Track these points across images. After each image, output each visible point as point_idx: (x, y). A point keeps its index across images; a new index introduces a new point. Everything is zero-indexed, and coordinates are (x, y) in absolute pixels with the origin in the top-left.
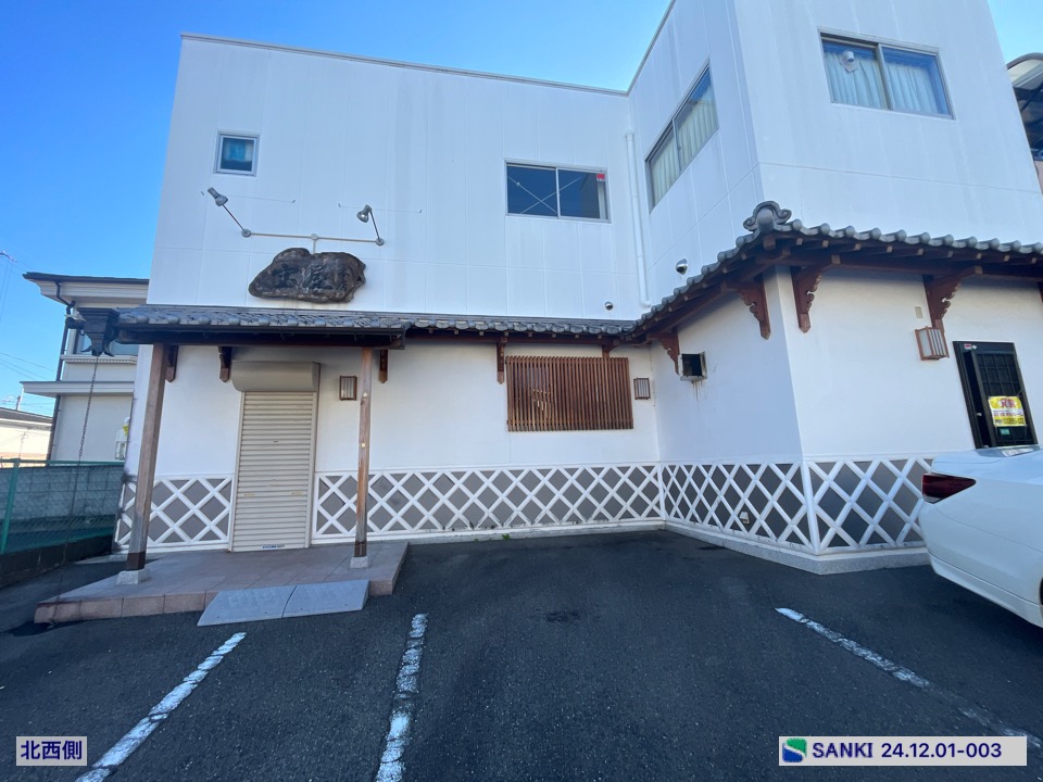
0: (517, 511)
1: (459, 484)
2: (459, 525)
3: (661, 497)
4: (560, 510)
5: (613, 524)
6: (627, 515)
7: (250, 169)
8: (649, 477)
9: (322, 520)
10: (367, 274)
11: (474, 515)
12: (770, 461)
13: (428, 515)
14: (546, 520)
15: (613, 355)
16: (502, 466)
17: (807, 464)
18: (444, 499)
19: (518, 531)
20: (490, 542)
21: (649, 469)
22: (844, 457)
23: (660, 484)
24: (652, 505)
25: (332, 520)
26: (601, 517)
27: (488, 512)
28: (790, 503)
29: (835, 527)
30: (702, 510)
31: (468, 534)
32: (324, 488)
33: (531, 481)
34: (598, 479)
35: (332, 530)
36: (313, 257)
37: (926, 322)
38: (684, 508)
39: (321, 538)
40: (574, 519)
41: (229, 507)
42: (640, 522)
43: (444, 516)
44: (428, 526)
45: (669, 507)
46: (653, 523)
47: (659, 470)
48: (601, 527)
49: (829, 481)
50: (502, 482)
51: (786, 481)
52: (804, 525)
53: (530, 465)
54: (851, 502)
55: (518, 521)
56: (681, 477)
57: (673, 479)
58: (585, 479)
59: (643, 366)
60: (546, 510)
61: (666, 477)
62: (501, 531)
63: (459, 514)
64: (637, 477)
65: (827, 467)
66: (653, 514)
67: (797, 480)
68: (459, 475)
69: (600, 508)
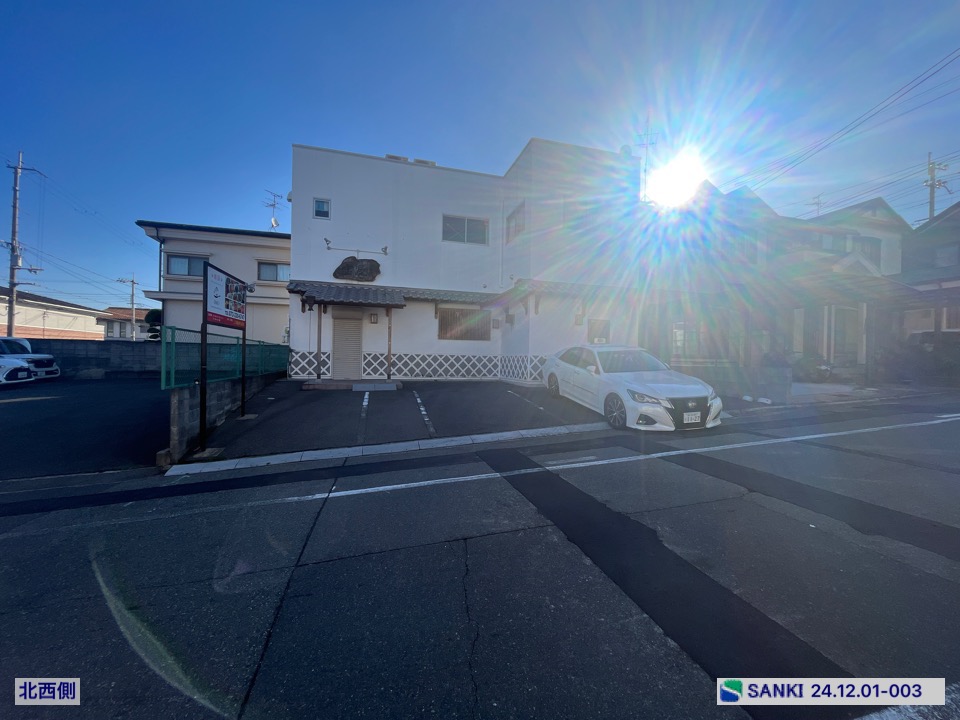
0: (441, 371)
1: (418, 359)
2: (417, 375)
3: (499, 369)
4: (458, 371)
5: (479, 378)
6: (485, 375)
7: (327, 216)
8: (495, 361)
9: (365, 370)
10: (380, 268)
11: (423, 371)
12: (524, 355)
13: (406, 371)
14: (452, 375)
15: (485, 308)
16: (434, 352)
17: (530, 355)
18: (412, 365)
19: (440, 378)
20: (429, 382)
21: (495, 357)
22: (542, 355)
23: (499, 363)
24: (495, 372)
25: (369, 370)
26: (474, 375)
27: (429, 371)
28: (526, 368)
30: (509, 372)
31: (420, 378)
32: (365, 358)
33: (446, 359)
34: (474, 360)
35: (369, 374)
36: (358, 261)
37: (580, 313)
38: (505, 372)
39: (364, 376)
40: (463, 375)
41: (330, 363)
42: (490, 378)
43: (412, 371)
44: (406, 375)
45: (501, 372)
46: (494, 378)
47: (499, 358)
48: (473, 379)
49: (536, 361)
50: (435, 359)
51: (526, 361)
53: (447, 353)
55: (441, 375)
56: (505, 360)
57: (503, 361)
58: (469, 360)
59: (497, 314)
60: (452, 371)
61: (501, 361)
62: (433, 378)
64: (490, 360)
65: (536, 357)
66: (495, 375)
68: (418, 356)
69: (474, 371)
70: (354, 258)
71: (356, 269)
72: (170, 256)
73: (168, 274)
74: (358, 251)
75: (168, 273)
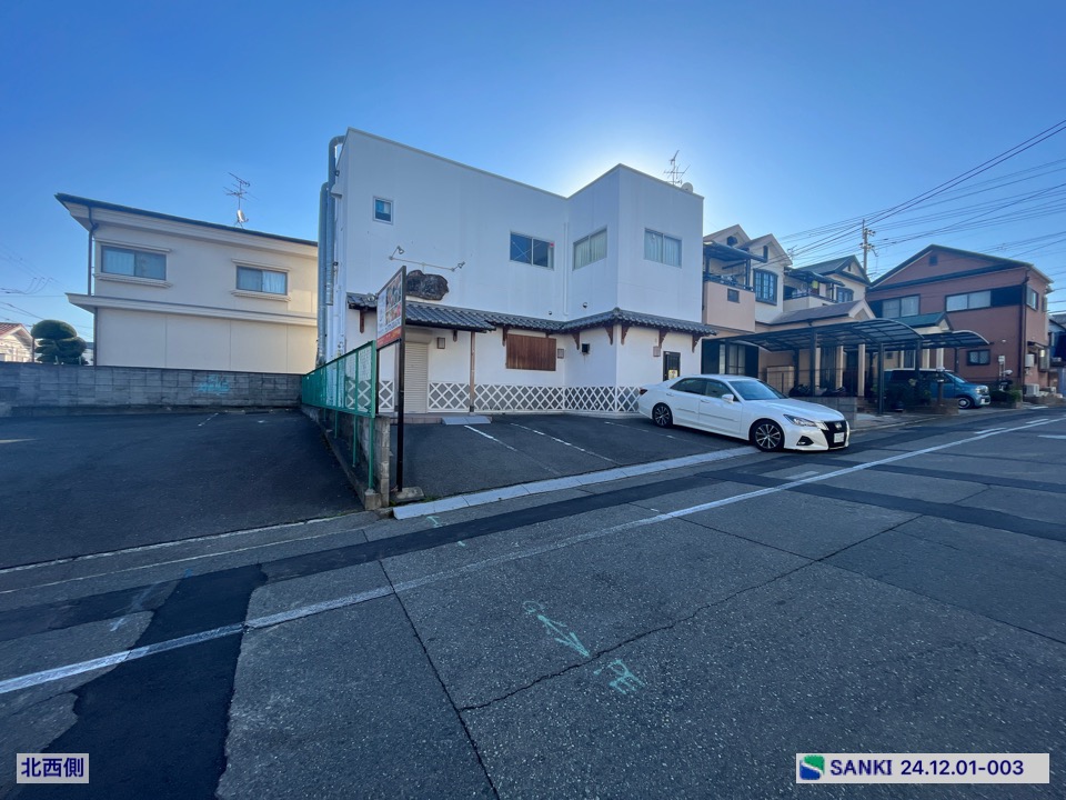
0: (508, 403)
1: (486, 390)
3: (563, 401)
4: (525, 404)
5: (545, 411)
6: (550, 408)
7: (389, 219)
8: (560, 392)
9: (431, 402)
10: (449, 286)
11: (491, 404)
12: (606, 386)
14: (519, 408)
15: (550, 337)
16: (503, 384)
17: (617, 387)
18: (480, 396)
19: (508, 412)
20: (498, 415)
21: (560, 389)
22: (627, 386)
23: (564, 396)
24: (560, 404)
25: (435, 402)
26: (540, 408)
28: (611, 399)
29: (622, 406)
30: (581, 405)
31: (489, 411)
32: (431, 388)
33: (514, 391)
34: (540, 392)
35: (435, 407)
36: (425, 276)
37: (657, 345)
38: (574, 404)
39: (430, 410)
40: (530, 408)
42: (554, 411)
45: (566, 404)
46: (560, 411)
47: (564, 390)
48: (539, 412)
49: (622, 392)
50: (503, 390)
51: (611, 392)
52: (613, 405)
53: (514, 384)
54: (627, 399)
56: (574, 392)
57: (570, 393)
58: (535, 391)
59: (562, 343)
60: (519, 404)
61: (567, 392)
62: (501, 411)
63: (486, 403)
64: (555, 392)
65: (622, 388)
66: (560, 408)
67: (614, 392)
68: (486, 386)
69: (540, 404)
70: (419, 272)
71: (422, 285)
72: (105, 248)
73: (103, 273)
74: (423, 265)
75: (102, 271)
